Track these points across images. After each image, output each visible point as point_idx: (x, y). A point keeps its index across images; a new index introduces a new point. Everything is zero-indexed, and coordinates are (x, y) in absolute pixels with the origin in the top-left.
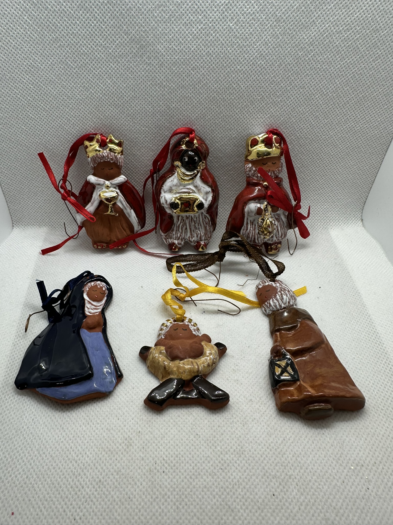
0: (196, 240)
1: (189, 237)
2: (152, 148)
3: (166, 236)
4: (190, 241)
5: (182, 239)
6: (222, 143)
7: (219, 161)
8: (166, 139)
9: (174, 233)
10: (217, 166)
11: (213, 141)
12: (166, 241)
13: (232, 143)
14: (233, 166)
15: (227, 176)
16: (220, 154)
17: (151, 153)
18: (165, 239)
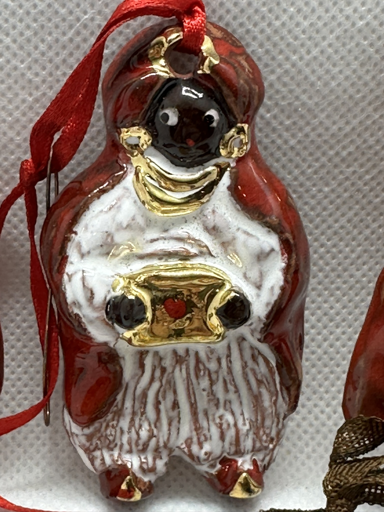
0: (217, 452)
1: (189, 442)
2: (29, 75)
3: (90, 438)
4: (191, 456)
5: (157, 450)
6: (315, 52)
7: (302, 123)
8: (85, 40)
9: (125, 423)
10: (293, 142)
11: (275, 45)
12: (92, 461)
13: (356, 52)
14: (359, 142)
15: (334, 184)
16: (304, 97)
17: (23, 95)
18: (87, 451)
